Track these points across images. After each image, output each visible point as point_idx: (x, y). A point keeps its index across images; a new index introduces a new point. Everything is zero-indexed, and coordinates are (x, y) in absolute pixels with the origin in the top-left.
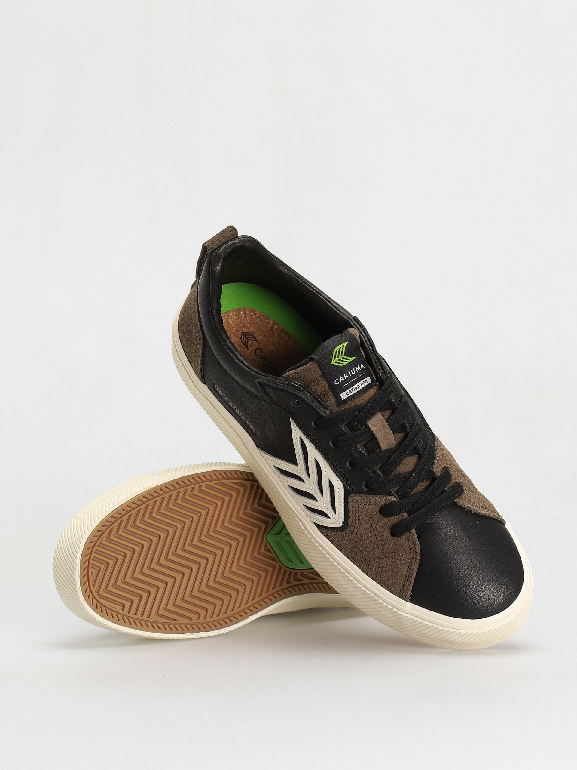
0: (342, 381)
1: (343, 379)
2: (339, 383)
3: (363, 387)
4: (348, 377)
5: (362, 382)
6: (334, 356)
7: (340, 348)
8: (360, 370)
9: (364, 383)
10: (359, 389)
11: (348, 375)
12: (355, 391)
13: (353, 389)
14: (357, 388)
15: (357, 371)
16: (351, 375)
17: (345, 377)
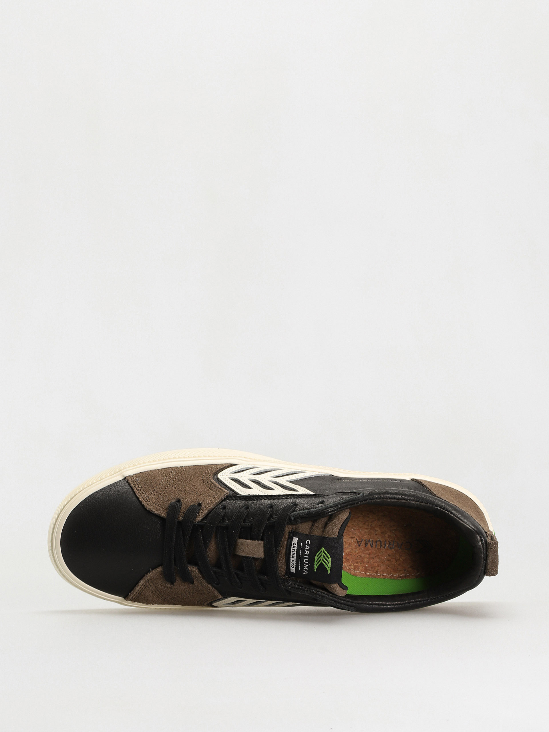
0: (306, 546)
1: (307, 548)
2: (307, 543)
3: (291, 560)
4: (305, 554)
5: (295, 562)
6: (327, 553)
7: (329, 563)
8: (304, 568)
9: (293, 563)
10: (291, 556)
11: (306, 555)
12: (293, 551)
13: (295, 551)
14: (293, 555)
15: (304, 565)
16: (305, 557)
17: (307, 551)
